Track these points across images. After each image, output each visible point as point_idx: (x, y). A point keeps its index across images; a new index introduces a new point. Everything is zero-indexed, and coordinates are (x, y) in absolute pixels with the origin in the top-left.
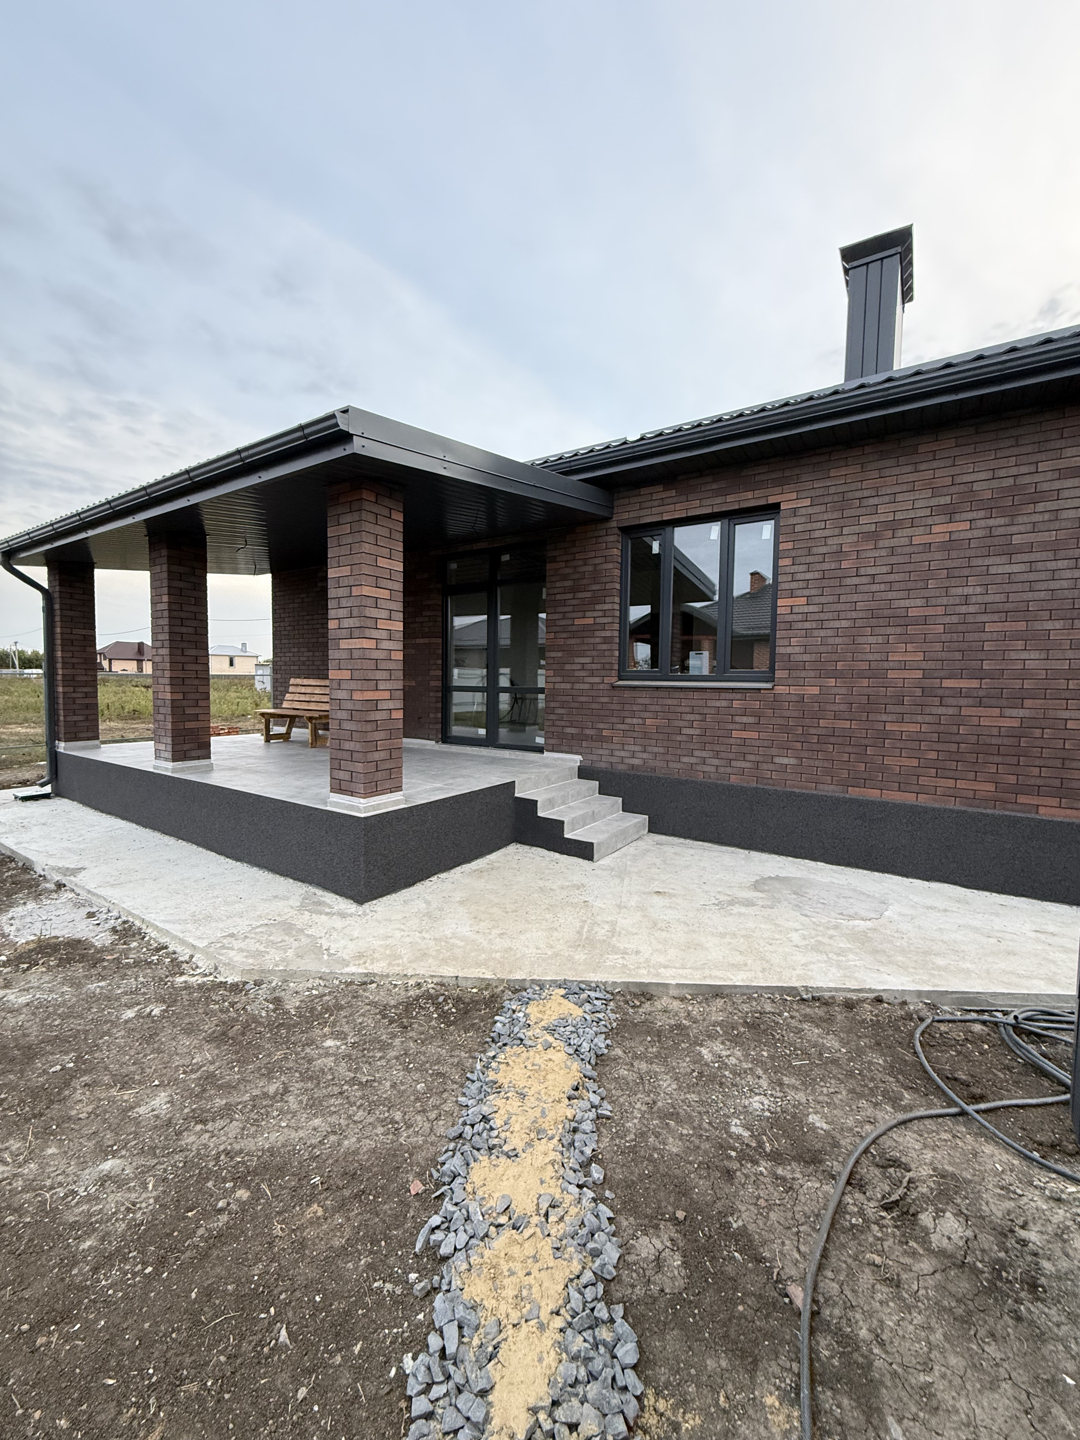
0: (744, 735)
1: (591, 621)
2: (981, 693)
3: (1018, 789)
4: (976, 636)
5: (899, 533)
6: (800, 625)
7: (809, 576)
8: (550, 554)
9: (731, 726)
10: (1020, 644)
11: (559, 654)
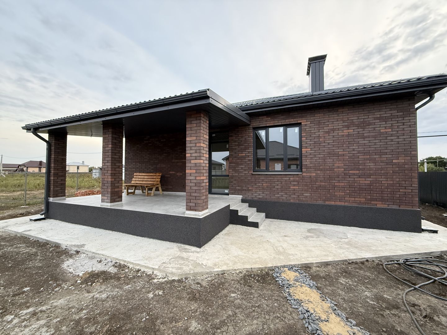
0: (294, 187)
1: (244, 155)
2: (360, 174)
3: (372, 200)
4: (357, 159)
5: (335, 132)
6: (309, 156)
7: (311, 143)
8: (230, 134)
9: (290, 185)
10: (368, 161)
11: (234, 165)
